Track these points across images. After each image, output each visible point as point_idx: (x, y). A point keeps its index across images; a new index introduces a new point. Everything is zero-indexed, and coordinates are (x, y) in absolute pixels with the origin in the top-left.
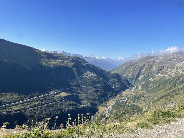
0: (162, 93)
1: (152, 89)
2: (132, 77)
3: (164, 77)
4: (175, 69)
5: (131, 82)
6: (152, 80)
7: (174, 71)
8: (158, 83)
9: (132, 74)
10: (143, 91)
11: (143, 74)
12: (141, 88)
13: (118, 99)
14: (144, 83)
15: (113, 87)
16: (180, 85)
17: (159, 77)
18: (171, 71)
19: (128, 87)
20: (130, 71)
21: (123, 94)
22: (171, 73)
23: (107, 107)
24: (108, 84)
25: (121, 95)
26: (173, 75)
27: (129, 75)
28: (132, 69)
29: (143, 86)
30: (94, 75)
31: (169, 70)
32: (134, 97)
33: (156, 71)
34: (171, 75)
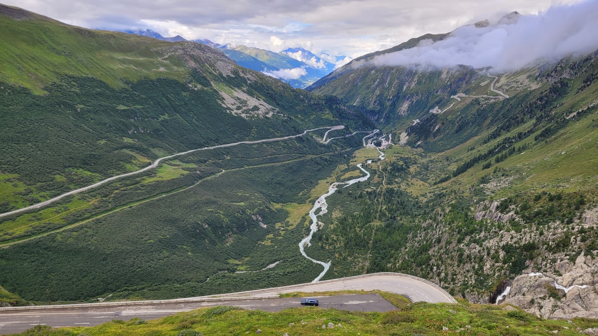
0: (471, 150)
1: (439, 140)
2: (379, 107)
3: (477, 100)
5: (377, 120)
8: (458, 120)
9: (379, 95)
10: (414, 147)
11: (412, 95)
12: (407, 137)
13: (342, 178)
14: (414, 122)
15: (326, 141)
16: (522, 122)
17: (460, 102)
18: (496, 80)
19: (369, 138)
20: (372, 86)
21: (356, 159)
22: (498, 88)
23: (313, 202)
24: (308, 130)
25: (351, 163)
26: (502, 94)
27: (371, 99)
28: (378, 80)
29: (414, 132)
30: (262, 105)
31: (490, 78)
32: (389, 166)
33: (451, 84)
34: (495, 92)
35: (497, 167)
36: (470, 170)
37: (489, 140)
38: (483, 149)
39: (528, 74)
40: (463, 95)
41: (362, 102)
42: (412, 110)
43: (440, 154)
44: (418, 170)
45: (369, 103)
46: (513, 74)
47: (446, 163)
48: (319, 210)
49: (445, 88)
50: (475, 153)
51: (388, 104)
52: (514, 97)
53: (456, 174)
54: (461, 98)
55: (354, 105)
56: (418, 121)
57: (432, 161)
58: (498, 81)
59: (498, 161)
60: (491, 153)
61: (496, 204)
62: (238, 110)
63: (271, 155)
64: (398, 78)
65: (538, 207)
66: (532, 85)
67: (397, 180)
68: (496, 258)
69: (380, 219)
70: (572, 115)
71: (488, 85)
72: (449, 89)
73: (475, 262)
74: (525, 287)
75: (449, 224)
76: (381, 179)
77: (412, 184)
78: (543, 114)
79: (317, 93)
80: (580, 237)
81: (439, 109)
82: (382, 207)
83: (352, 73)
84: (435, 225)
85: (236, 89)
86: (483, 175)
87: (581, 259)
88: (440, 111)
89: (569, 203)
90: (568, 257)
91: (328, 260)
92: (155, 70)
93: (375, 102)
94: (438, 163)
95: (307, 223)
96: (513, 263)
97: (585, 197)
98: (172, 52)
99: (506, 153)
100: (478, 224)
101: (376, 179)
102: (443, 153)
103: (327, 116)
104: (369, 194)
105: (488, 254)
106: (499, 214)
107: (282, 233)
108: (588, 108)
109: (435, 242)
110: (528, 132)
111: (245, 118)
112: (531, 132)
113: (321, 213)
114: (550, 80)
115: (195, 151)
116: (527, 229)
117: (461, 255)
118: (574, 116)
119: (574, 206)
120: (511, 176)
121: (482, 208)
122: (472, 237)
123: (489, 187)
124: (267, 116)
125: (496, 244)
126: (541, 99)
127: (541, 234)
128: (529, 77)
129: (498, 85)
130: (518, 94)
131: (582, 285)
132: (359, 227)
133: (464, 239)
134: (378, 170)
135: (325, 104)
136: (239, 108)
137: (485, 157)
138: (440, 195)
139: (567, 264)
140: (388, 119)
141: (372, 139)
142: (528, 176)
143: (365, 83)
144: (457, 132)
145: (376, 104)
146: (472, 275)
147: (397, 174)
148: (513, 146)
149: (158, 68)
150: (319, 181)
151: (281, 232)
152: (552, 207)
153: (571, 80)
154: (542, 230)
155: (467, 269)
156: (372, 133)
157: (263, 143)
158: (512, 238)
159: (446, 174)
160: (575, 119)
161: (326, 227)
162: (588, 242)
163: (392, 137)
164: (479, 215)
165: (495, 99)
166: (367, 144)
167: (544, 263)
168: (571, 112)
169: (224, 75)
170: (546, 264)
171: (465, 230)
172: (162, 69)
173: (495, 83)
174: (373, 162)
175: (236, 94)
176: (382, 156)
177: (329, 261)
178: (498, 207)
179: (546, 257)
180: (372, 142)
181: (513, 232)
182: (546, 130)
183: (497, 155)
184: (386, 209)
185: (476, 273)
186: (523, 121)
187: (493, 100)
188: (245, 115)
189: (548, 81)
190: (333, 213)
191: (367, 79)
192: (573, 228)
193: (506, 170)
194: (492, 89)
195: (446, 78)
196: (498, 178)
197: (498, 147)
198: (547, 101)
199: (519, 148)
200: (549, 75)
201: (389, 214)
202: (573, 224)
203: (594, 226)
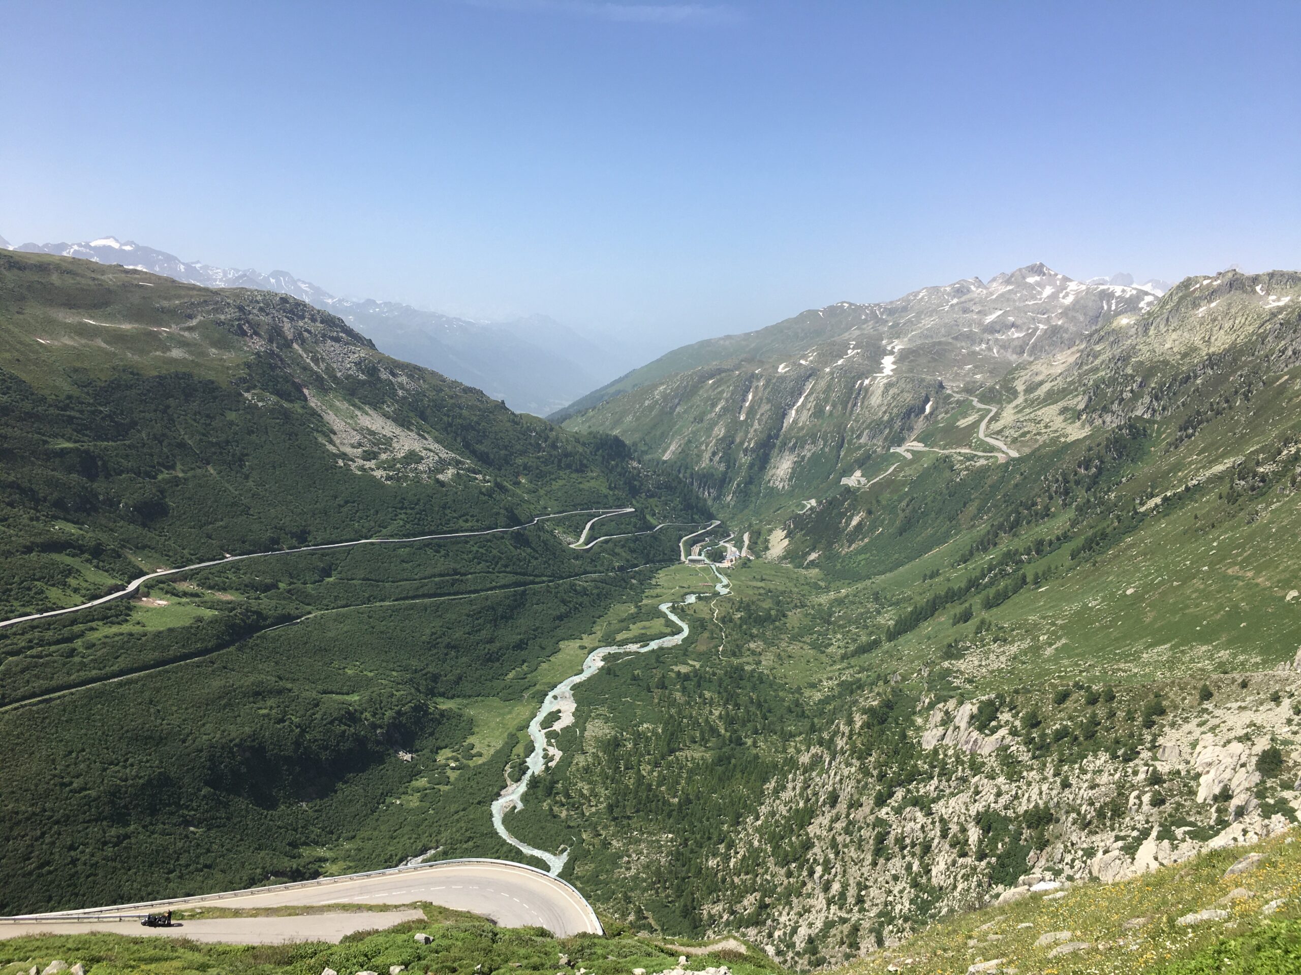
0: (931, 577)
1: (859, 552)
2: (722, 467)
3: (946, 459)
4: (1020, 400)
5: (718, 498)
6: (863, 480)
7: (1009, 415)
8: (904, 504)
9: (723, 439)
10: (800, 566)
11: (800, 443)
12: (786, 542)
13: (619, 637)
14: (803, 506)
15: (586, 543)
16: (1048, 515)
17: (912, 462)
18: (992, 414)
19: (696, 541)
20: (709, 416)
21: (658, 591)
22: (994, 434)
23: (541, 698)
24: (543, 517)
25: (645, 602)
26: (1004, 448)
27: (703, 447)
28: (722, 404)
29: (802, 530)
30: (430, 450)
31: (979, 410)
32: (738, 610)
33: (891, 420)
34: (988, 444)
35: (983, 622)
36: (927, 628)
37: (971, 554)
38: (957, 576)
39: (1061, 404)
40: (919, 446)
41: (684, 452)
42: (802, 477)
43: (860, 586)
44: (805, 620)
45: (699, 456)
46: (1030, 403)
47: (872, 606)
48: (555, 716)
49: (876, 427)
50: (939, 586)
51: (744, 460)
52: (1029, 457)
53: (893, 635)
54: (913, 452)
55: (664, 458)
56: (813, 502)
57: (840, 602)
58: (995, 418)
59: (989, 605)
60: (973, 584)
61: (970, 708)
62: (369, 460)
63: (441, 575)
64: (769, 401)
65: (1062, 719)
66: (1069, 429)
67: (752, 645)
69: (704, 741)
70: (1151, 503)
71: (976, 425)
72: (887, 431)
73: (913, 855)
75: (859, 758)
76: (716, 642)
77: (788, 656)
78: (1092, 499)
79: (576, 427)
80: (1148, 795)
81: (862, 476)
82: (711, 712)
83: (662, 384)
84: (827, 760)
85: (367, 408)
86: (951, 639)
87: (1147, 848)
88: (864, 482)
89: (1129, 712)
90: (1120, 844)
91: (562, 846)
92: (158, 353)
93: (714, 454)
94: (854, 607)
95: (519, 749)
96: (998, 857)
97: (1166, 697)
98: (209, 312)
99: (1006, 587)
100: (927, 757)
101: (704, 642)
102: (868, 582)
103: (593, 483)
104: (686, 677)
105: (944, 834)
106: (976, 735)
107: (453, 775)
108: (1188, 489)
109: (824, 803)
110: (1058, 538)
111: (383, 480)
112: (1065, 537)
113: (557, 726)
114: (1109, 419)
115: (242, 560)
116: (1034, 772)
117: (881, 837)
118: (1157, 506)
119: (1142, 718)
120: (1012, 642)
121: (938, 719)
122: (909, 792)
123: (963, 668)
124: (440, 477)
125: (963, 811)
126: (1087, 465)
127: (1066, 785)
128: (1064, 411)
129: (996, 426)
130: (1038, 449)
132: (648, 763)
133: (890, 795)
134: (712, 619)
135: (591, 454)
136: (369, 456)
137: (959, 595)
138: (852, 684)
139: (1118, 862)
140: (744, 494)
141: (702, 543)
142: (1050, 645)
143: (691, 407)
144: (902, 531)
145: (717, 458)
146: (905, 889)
147: (755, 631)
148: (1021, 572)
149: (169, 349)
150: (562, 645)
151: (449, 772)
152: (1093, 721)
153: (1155, 422)
154: (1067, 776)
155: (894, 872)
156: (702, 528)
158: (999, 794)
159: (871, 634)
160: (1159, 512)
161: (566, 762)
163: (749, 539)
164: (930, 738)
165: (987, 458)
166: (688, 555)
167: (1070, 858)
168: (1152, 496)
169: (339, 374)
170: (1073, 861)
171: (894, 773)
172: (178, 353)
173: (990, 422)
174: (699, 598)
175: (364, 421)
176: (724, 586)
177: (564, 850)
178: (972, 718)
179: (1073, 844)
180: (701, 550)
181: (1001, 780)
182: (1095, 535)
183: (988, 589)
184: (720, 717)
185: (914, 884)
186: (1046, 514)
187: (983, 462)
188: (384, 473)
189: (1104, 422)
190: (589, 726)
191: (696, 400)
192: (1135, 773)
193: (1003, 627)
194: (981, 435)
195: (880, 406)
196: (984, 646)
197: (990, 570)
198: (1100, 470)
199: (1036, 576)
200: (1105, 409)
201: (726, 730)
202: (1136, 761)
203: (1182, 767)
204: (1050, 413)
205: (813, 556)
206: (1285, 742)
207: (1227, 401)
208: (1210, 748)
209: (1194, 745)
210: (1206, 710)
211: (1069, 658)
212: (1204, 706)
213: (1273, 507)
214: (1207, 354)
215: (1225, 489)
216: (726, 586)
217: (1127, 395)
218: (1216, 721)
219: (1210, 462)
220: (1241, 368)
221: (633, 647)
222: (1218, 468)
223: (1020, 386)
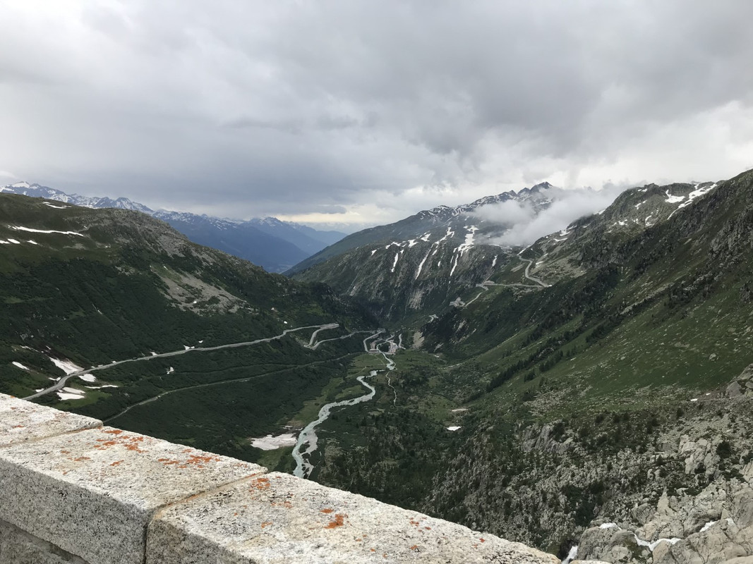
0: (507, 356)
2: (384, 299)
3: (509, 289)
4: (545, 256)
5: (382, 316)
8: (487, 315)
10: (432, 352)
11: (426, 283)
12: (423, 339)
13: (337, 397)
14: (430, 318)
15: (313, 345)
17: (488, 292)
18: (530, 264)
19: (372, 340)
20: (374, 271)
21: (354, 370)
22: (533, 275)
23: (297, 435)
24: (289, 331)
25: (348, 376)
26: (540, 283)
28: (382, 263)
29: (431, 332)
30: (224, 296)
31: (523, 262)
32: (401, 378)
33: (475, 269)
34: (531, 280)
35: (543, 379)
36: (509, 384)
37: (528, 342)
38: (524, 354)
39: (569, 257)
40: (492, 283)
41: (361, 291)
42: (428, 302)
43: (467, 361)
44: (439, 383)
45: (370, 293)
46: (551, 258)
49: (467, 273)
50: (513, 360)
52: (554, 287)
53: (490, 389)
54: (489, 287)
55: (351, 295)
56: (435, 316)
58: (533, 266)
59: (543, 369)
61: (548, 428)
62: (189, 303)
63: (235, 367)
64: (407, 261)
65: (602, 432)
66: (575, 271)
67: (412, 398)
68: (554, 505)
69: (393, 456)
70: (627, 310)
71: (523, 271)
72: (473, 275)
73: (528, 513)
74: (598, 545)
75: (489, 460)
76: (391, 397)
77: (433, 403)
78: (592, 308)
79: (300, 280)
80: (658, 471)
81: (461, 301)
82: (394, 438)
83: (347, 254)
84: (470, 462)
85: (186, 273)
86: (527, 390)
87: (663, 502)
88: (464, 304)
90: (647, 499)
92: (68, 247)
93: (379, 291)
96: (577, 511)
97: (658, 416)
98: (95, 222)
99: (552, 360)
100: (527, 458)
101: (384, 398)
102: (472, 360)
103: (314, 310)
104: (376, 419)
105: (545, 500)
106: (554, 443)
108: (645, 301)
109: (471, 487)
110: (577, 331)
112: (580, 331)
113: (309, 451)
114: (596, 265)
115: (122, 364)
116: (591, 462)
117: (508, 504)
118: (630, 311)
119: (646, 429)
120: (561, 390)
121: (530, 435)
122: (520, 477)
123: (536, 405)
124: (231, 311)
125: (554, 486)
126: (588, 289)
128: (570, 261)
129: (534, 271)
130: (558, 283)
131: (671, 538)
132: (363, 469)
133: (510, 480)
134: (387, 384)
135: (312, 294)
136: (189, 300)
137: (526, 365)
138: (472, 417)
139: (647, 510)
140: (396, 314)
141: (376, 341)
142: (583, 390)
143: (364, 266)
144: (487, 331)
145: (380, 294)
146: (525, 532)
147: (412, 390)
148: (559, 350)
149: (74, 244)
150: (305, 403)
152: (619, 431)
153: (621, 265)
154: (611, 463)
155: (518, 523)
156: (376, 333)
157: (225, 349)
158: (573, 476)
159: (477, 389)
160: (631, 315)
162: (670, 477)
163: (402, 338)
164: (527, 446)
165: (532, 288)
166: (369, 348)
167: (618, 509)
168: (625, 306)
169: (169, 255)
170: (621, 511)
171: (511, 467)
172: (79, 246)
173: (530, 269)
174: (379, 373)
175: (185, 281)
178: (551, 433)
179: (619, 501)
180: (376, 346)
181: (573, 467)
182: (599, 328)
183: (542, 361)
184: (400, 440)
185: (531, 529)
186: (568, 318)
187: (529, 290)
188: (199, 310)
189: (593, 266)
190: (326, 450)
191: (366, 263)
192: (648, 459)
193: (555, 382)
194: (527, 276)
195: (468, 262)
196: (546, 392)
197: (541, 351)
198: (595, 292)
199: (568, 353)
200: (593, 260)
201: (404, 447)
202: (648, 452)
203: (674, 455)
204: (563, 262)
205: (439, 346)
206: (729, 438)
207: (659, 253)
208: (688, 443)
209: (678, 441)
210: (681, 422)
211: (595, 396)
212: (680, 420)
213: (695, 309)
214: (645, 228)
215: (666, 299)
216: (392, 365)
217: (604, 252)
218: (689, 428)
219: (655, 286)
220: (664, 235)
221: (346, 403)
222: (661, 289)
223: (544, 249)
